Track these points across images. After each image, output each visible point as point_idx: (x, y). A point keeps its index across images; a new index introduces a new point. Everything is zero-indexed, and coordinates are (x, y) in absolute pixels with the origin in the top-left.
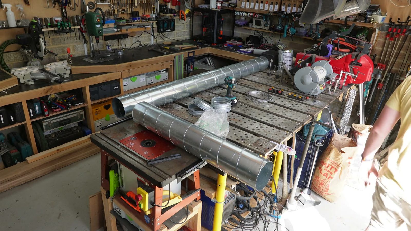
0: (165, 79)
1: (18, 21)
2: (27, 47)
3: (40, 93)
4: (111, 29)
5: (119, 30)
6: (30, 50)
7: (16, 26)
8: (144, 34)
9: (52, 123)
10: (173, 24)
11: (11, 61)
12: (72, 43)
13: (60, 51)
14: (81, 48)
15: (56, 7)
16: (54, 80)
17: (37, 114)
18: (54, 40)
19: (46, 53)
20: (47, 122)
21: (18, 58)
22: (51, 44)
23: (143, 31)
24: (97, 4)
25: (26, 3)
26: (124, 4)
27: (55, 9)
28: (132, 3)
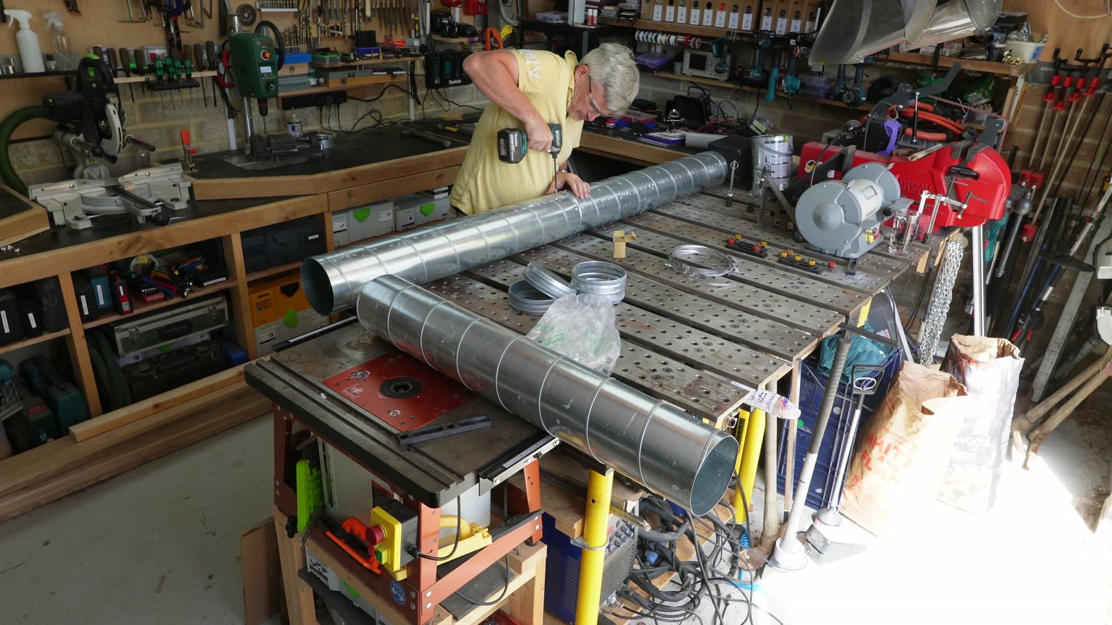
1: (48, 57)
2: (73, 126)
3: (109, 251)
4: (302, 77)
5: (323, 81)
6: (82, 135)
7: (42, 70)
8: (390, 93)
9: (140, 331)
11: (29, 164)
12: (196, 115)
13: (163, 139)
14: (219, 129)
15: (151, 18)
16: (146, 217)
17: (99, 308)
18: (144, 109)
19: (125, 145)
20: (126, 329)
21: (48, 158)
22: (138, 118)
23: (386, 86)
24: (263, 10)
25: (71, 8)
26: (336, 10)
27: (149, 24)
28: (357, 7)
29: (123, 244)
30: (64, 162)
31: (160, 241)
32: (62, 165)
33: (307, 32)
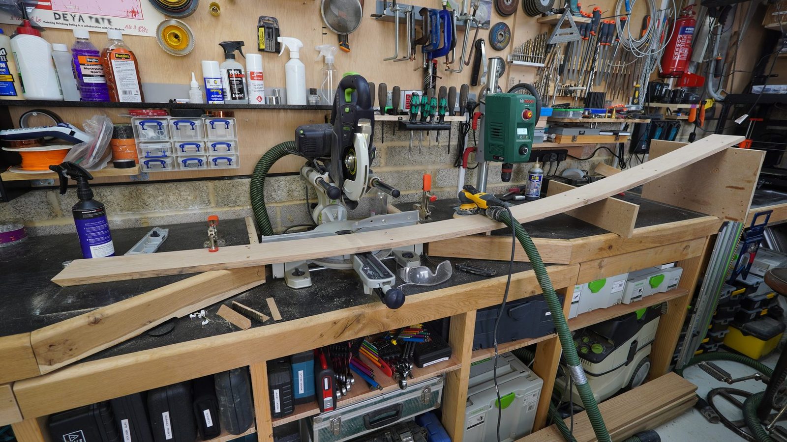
0: (670, 287)
1: (313, 92)
2: (321, 163)
3: (320, 333)
4: (539, 131)
5: (553, 136)
6: (327, 174)
7: (304, 103)
8: (599, 155)
9: (342, 420)
10: (675, 132)
11: (277, 199)
12: (434, 162)
13: (401, 183)
14: (451, 177)
15: (414, 59)
16: (374, 289)
17: (296, 397)
18: (391, 151)
19: (369, 188)
20: (325, 419)
21: (296, 194)
22: (383, 161)
23: (598, 147)
24: (515, 62)
25: (341, 43)
26: (574, 70)
27: (412, 64)
28: (592, 69)
29: (339, 325)
30: (307, 199)
31: (385, 320)
32: (306, 201)
33: (545, 90)
